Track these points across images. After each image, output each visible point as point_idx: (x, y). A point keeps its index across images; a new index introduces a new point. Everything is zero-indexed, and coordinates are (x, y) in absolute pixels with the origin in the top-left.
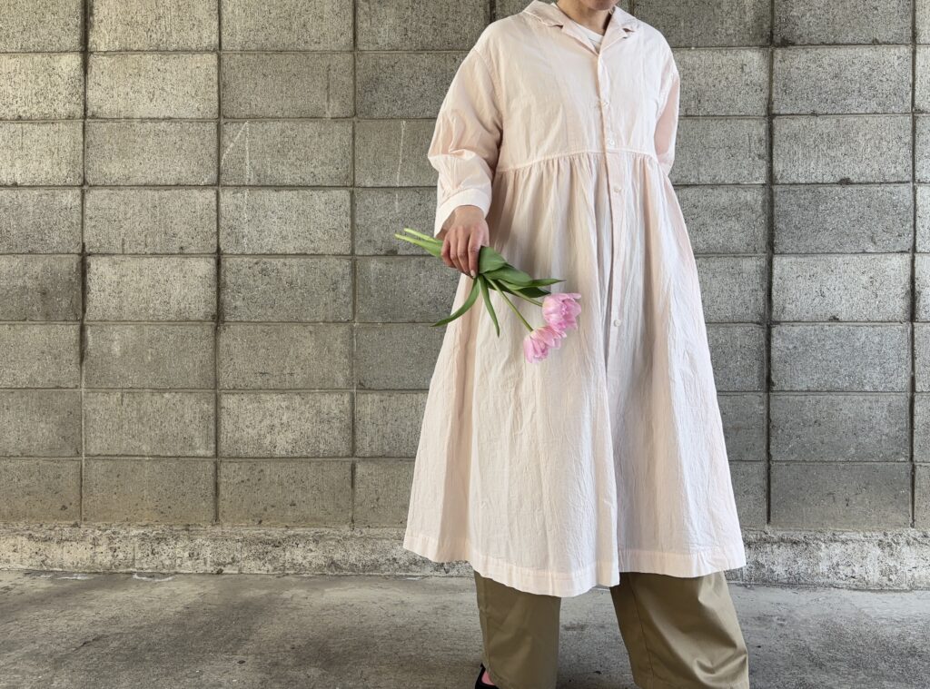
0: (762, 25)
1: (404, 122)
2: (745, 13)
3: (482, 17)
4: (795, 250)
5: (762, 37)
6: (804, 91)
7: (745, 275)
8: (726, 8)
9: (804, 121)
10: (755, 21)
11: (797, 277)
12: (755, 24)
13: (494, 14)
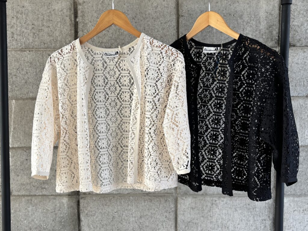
0: (272, 32)
1: (14, 101)
2: (260, 22)
3: (68, 24)
4: (293, 192)
5: (272, 40)
6: (302, 80)
7: (257, 210)
8: (246, 19)
9: (301, 101)
10: (267, 29)
11: (294, 211)
12: (267, 31)
13: (77, 22)
